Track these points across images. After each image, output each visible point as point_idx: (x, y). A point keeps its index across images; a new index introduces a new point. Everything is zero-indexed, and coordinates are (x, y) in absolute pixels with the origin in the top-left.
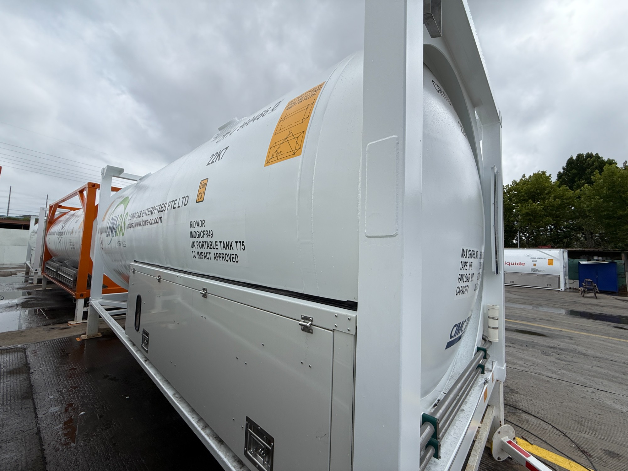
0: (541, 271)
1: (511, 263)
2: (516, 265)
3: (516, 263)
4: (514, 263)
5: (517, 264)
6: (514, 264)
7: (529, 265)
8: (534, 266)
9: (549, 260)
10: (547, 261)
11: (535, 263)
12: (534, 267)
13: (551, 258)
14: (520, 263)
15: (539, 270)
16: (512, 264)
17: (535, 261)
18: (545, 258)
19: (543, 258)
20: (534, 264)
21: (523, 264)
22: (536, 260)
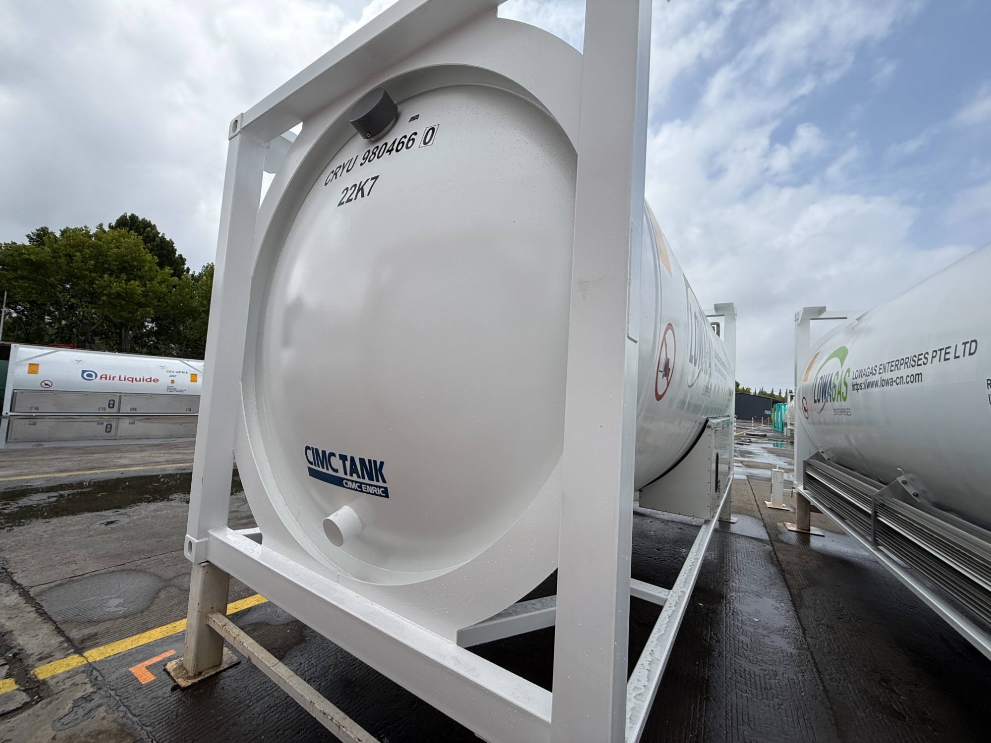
0: (181, 391)
1: (136, 378)
2: (143, 381)
3: (143, 379)
4: (140, 379)
5: (146, 380)
6: (140, 381)
7: (165, 380)
8: (172, 383)
9: (192, 374)
10: (190, 375)
11: (173, 378)
12: (172, 385)
13: (195, 372)
14: (151, 378)
15: (178, 389)
16: (138, 379)
17: (174, 376)
18: (187, 373)
19: (184, 372)
20: (172, 380)
21: (156, 381)
22: (175, 374)
